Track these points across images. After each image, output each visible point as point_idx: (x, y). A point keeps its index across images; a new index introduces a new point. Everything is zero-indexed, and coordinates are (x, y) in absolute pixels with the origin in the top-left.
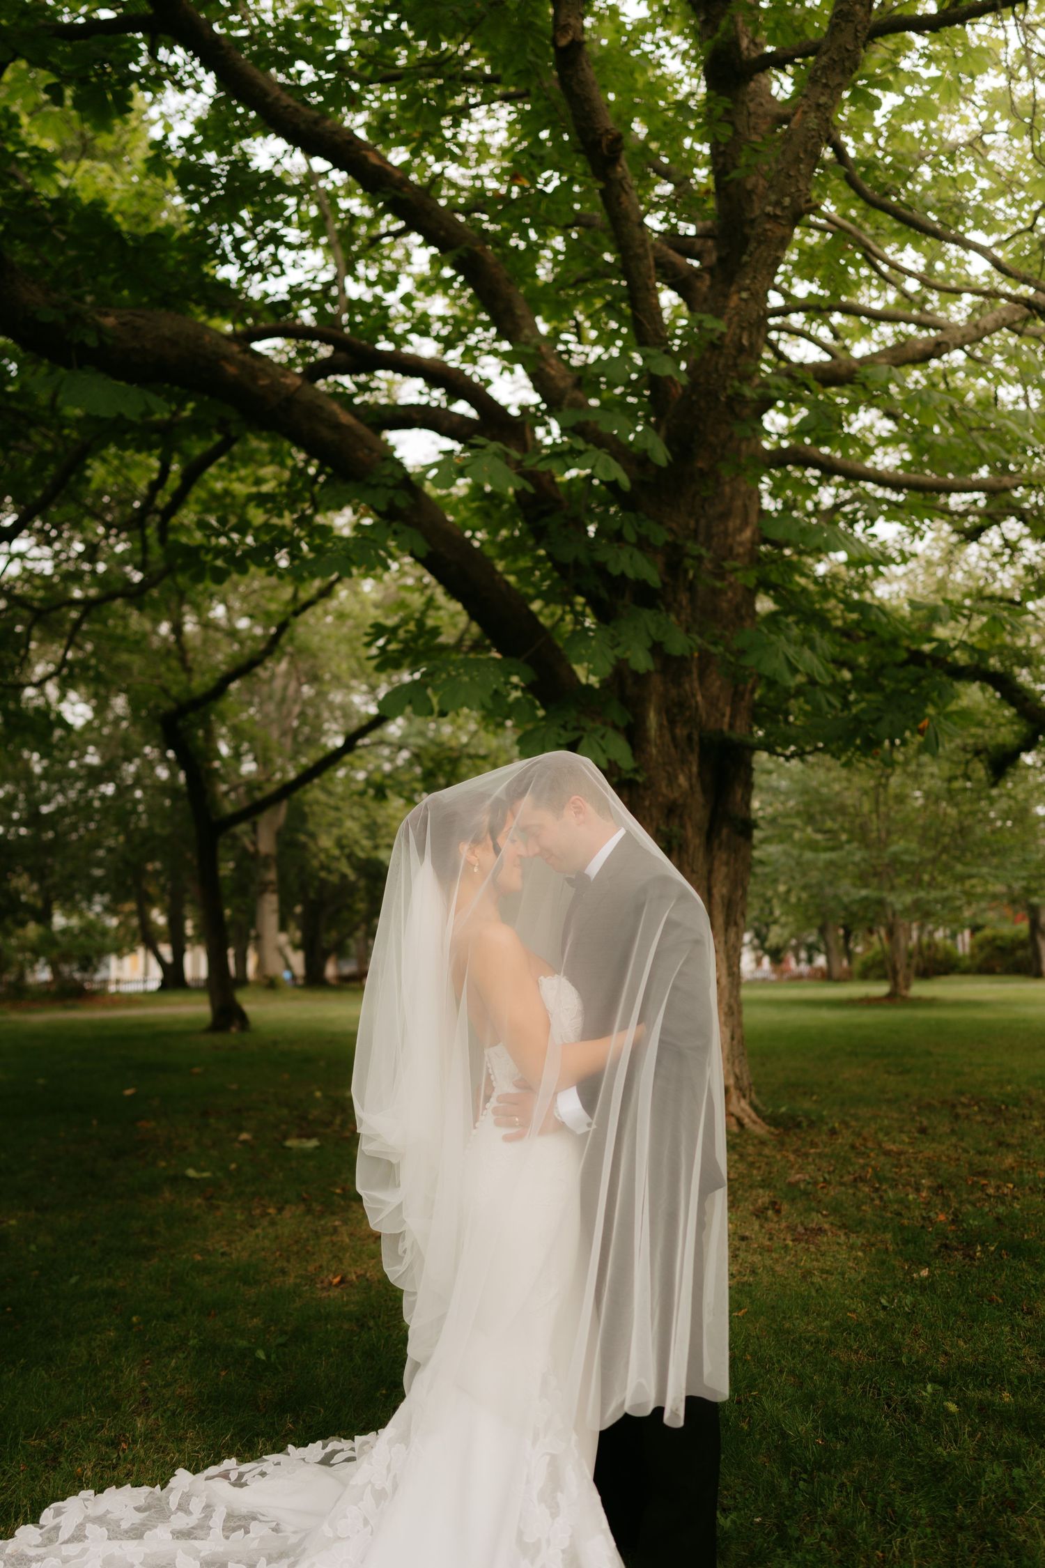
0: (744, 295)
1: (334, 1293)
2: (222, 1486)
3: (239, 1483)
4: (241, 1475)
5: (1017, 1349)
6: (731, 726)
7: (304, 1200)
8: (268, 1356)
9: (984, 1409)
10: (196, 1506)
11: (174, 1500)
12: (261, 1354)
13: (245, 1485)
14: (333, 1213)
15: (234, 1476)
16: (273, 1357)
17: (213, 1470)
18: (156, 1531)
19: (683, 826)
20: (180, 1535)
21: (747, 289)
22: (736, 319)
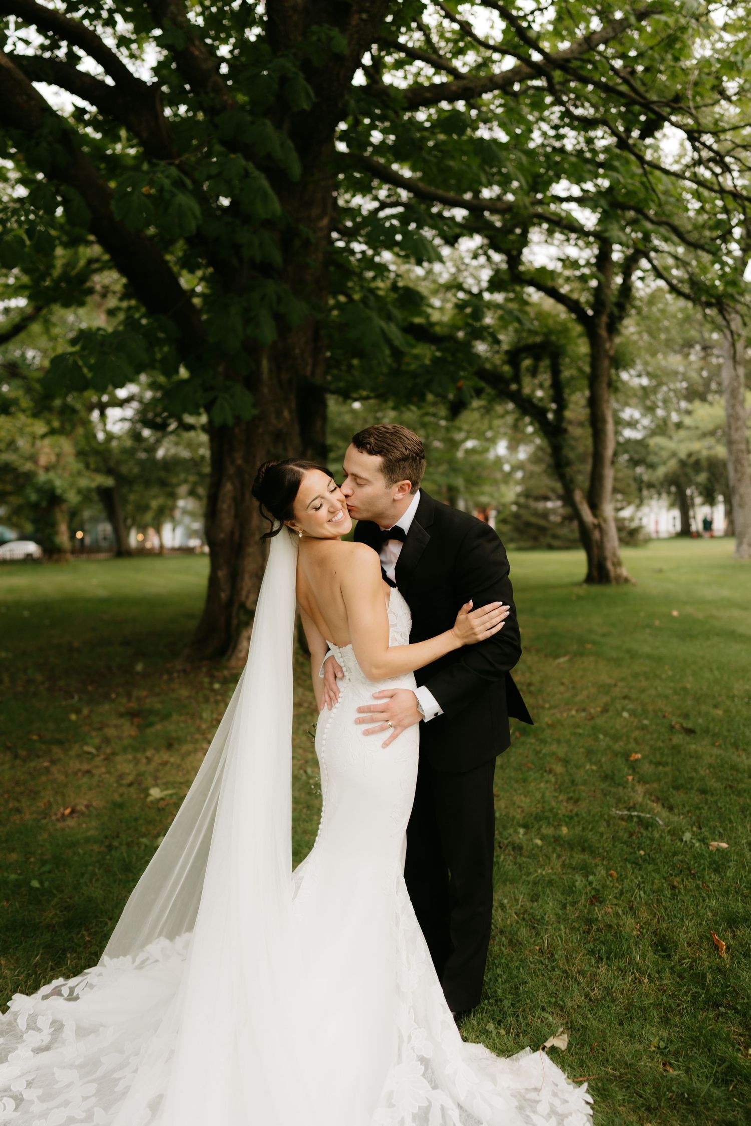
0: (365, 16)
1: (71, 822)
2: (58, 1003)
3: (72, 997)
4: (72, 990)
5: (557, 797)
6: (313, 373)
7: (8, 748)
8: (41, 883)
9: (557, 840)
10: (43, 1023)
11: (22, 1023)
12: (35, 884)
13: (77, 998)
14: (38, 757)
15: (65, 991)
16: (46, 884)
17: (45, 990)
18: (18, 1052)
19: (286, 449)
20: (38, 1051)
21: (367, 11)
22: (356, 36)
